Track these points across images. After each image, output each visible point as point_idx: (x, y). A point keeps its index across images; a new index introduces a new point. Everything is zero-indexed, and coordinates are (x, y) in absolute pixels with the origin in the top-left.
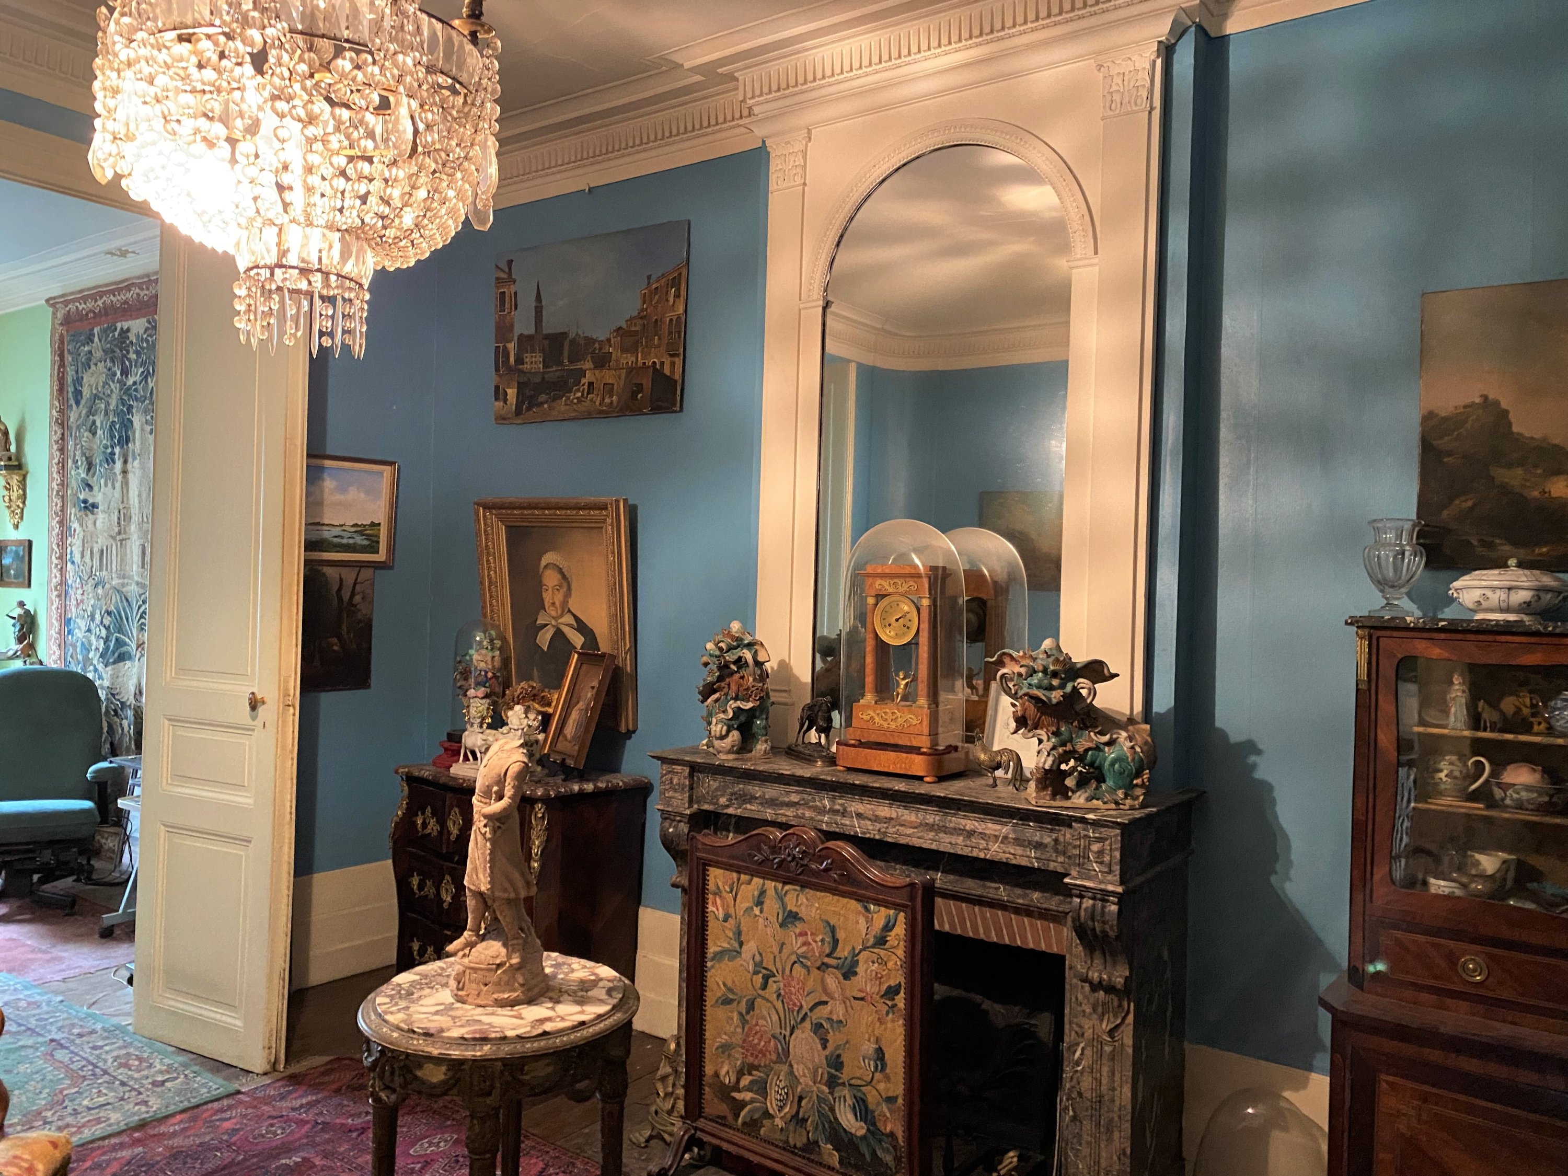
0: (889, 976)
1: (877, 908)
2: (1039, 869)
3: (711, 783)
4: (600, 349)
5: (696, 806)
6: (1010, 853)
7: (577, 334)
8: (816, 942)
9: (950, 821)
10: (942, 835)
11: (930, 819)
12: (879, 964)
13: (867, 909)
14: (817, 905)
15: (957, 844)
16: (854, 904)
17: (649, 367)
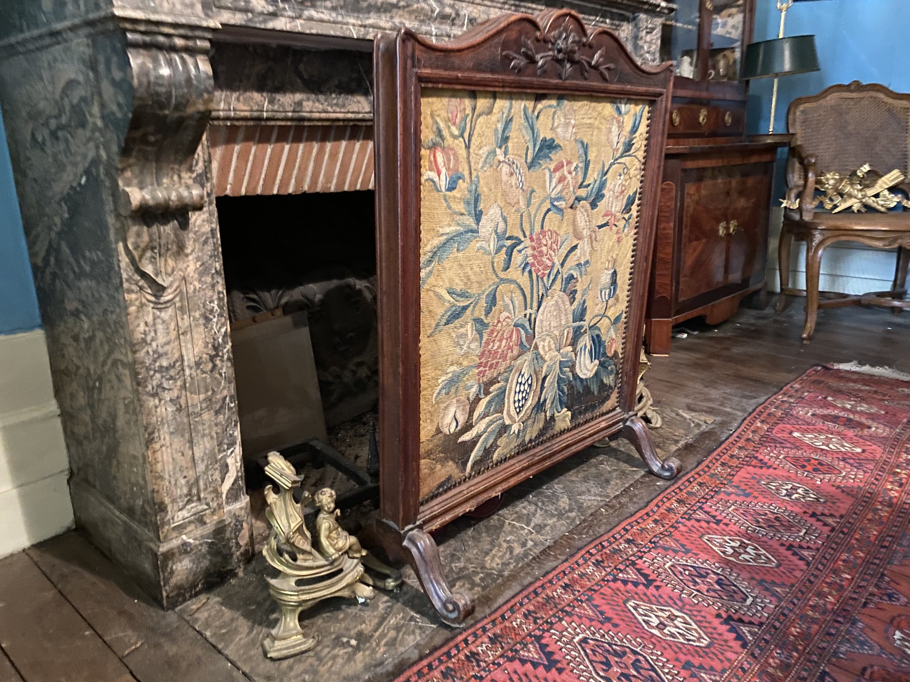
0: (629, 186)
1: (627, 107)
8: (570, 173)
12: (625, 175)
13: (619, 112)
16: (608, 109)
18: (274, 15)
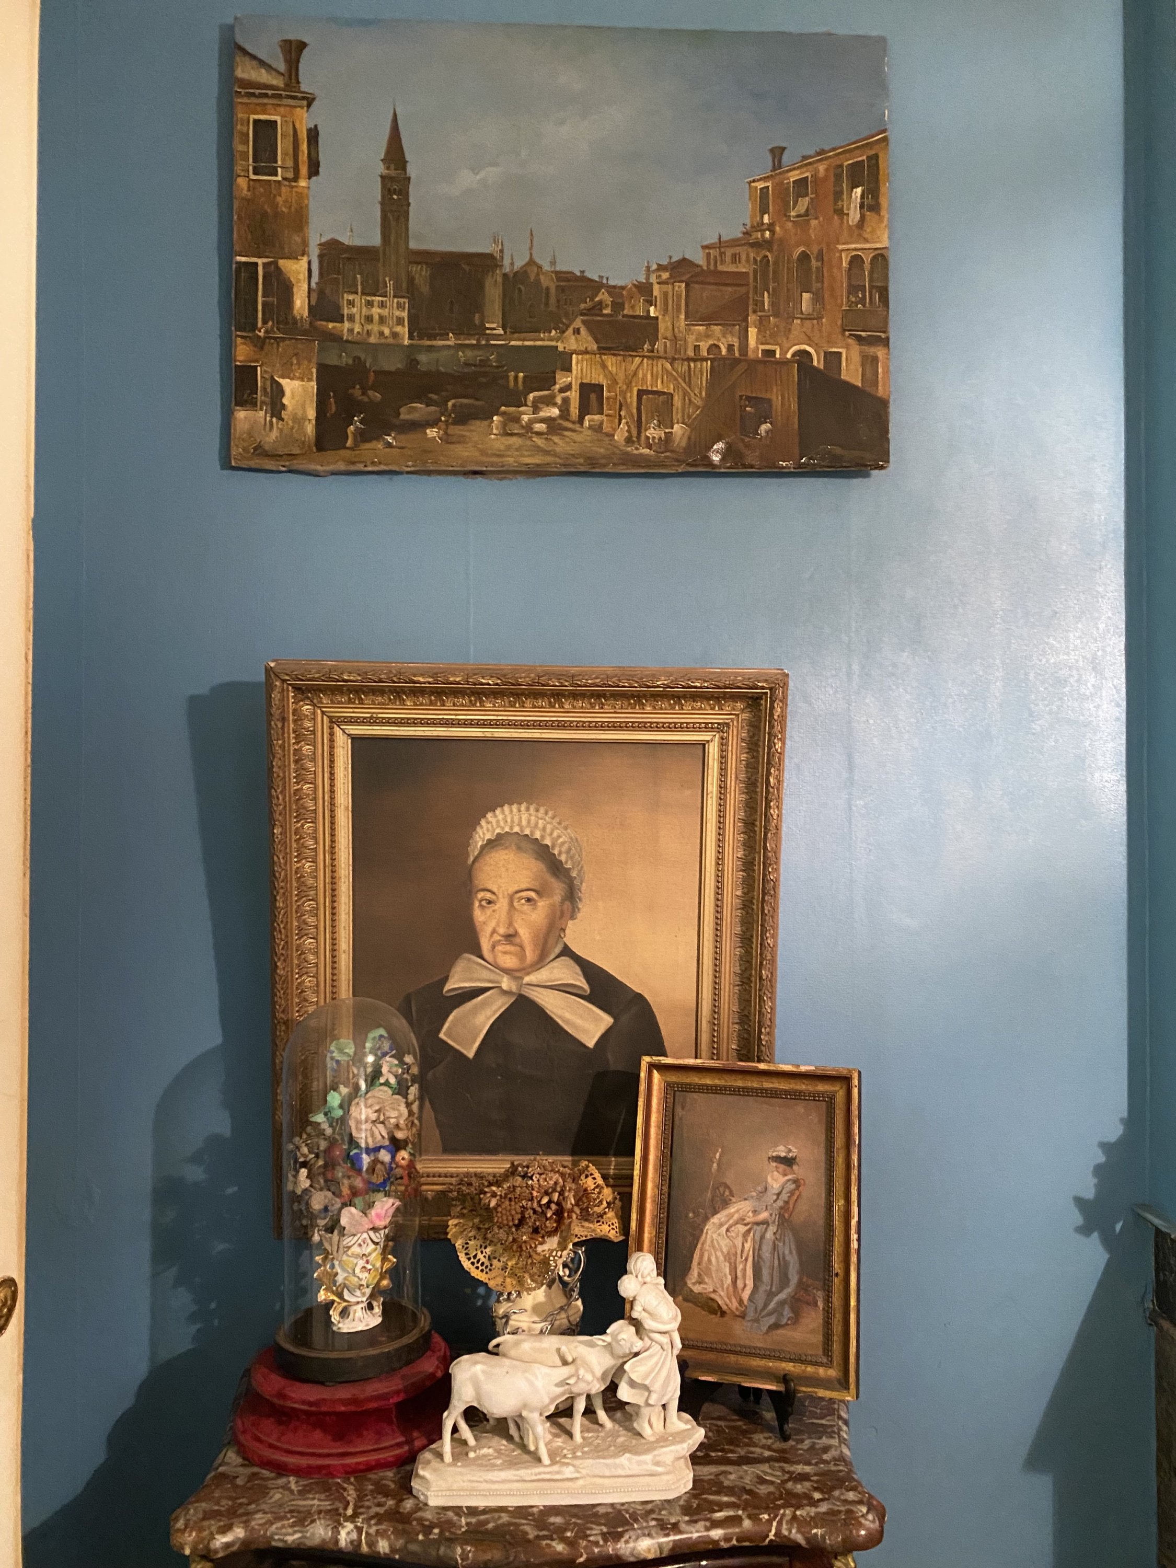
4: (618, 306)
7: (531, 262)
17: (784, 363)
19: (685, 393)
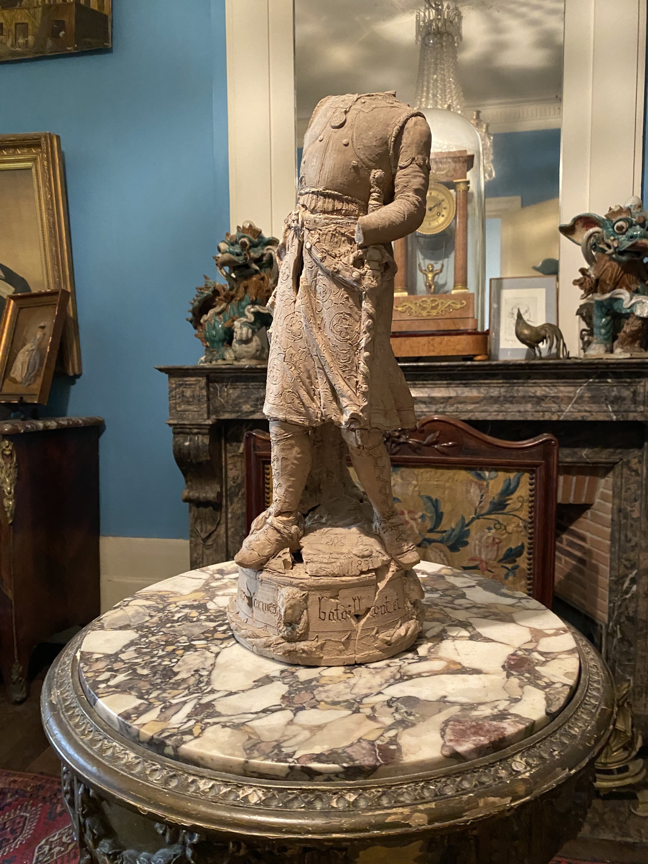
0: (509, 540)
1: (493, 474)
2: (618, 422)
3: (231, 391)
5: (214, 417)
6: (586, 411)
8: (415, 519)
9: (518, 391)
10: (507, 406)
11: (495, 392)
12: (497, 529)
13: (481, 477)
14: (415, 482)
15: (527, 411)
16: (463, 475)
18: (253, 412)
19: (33, 22)
